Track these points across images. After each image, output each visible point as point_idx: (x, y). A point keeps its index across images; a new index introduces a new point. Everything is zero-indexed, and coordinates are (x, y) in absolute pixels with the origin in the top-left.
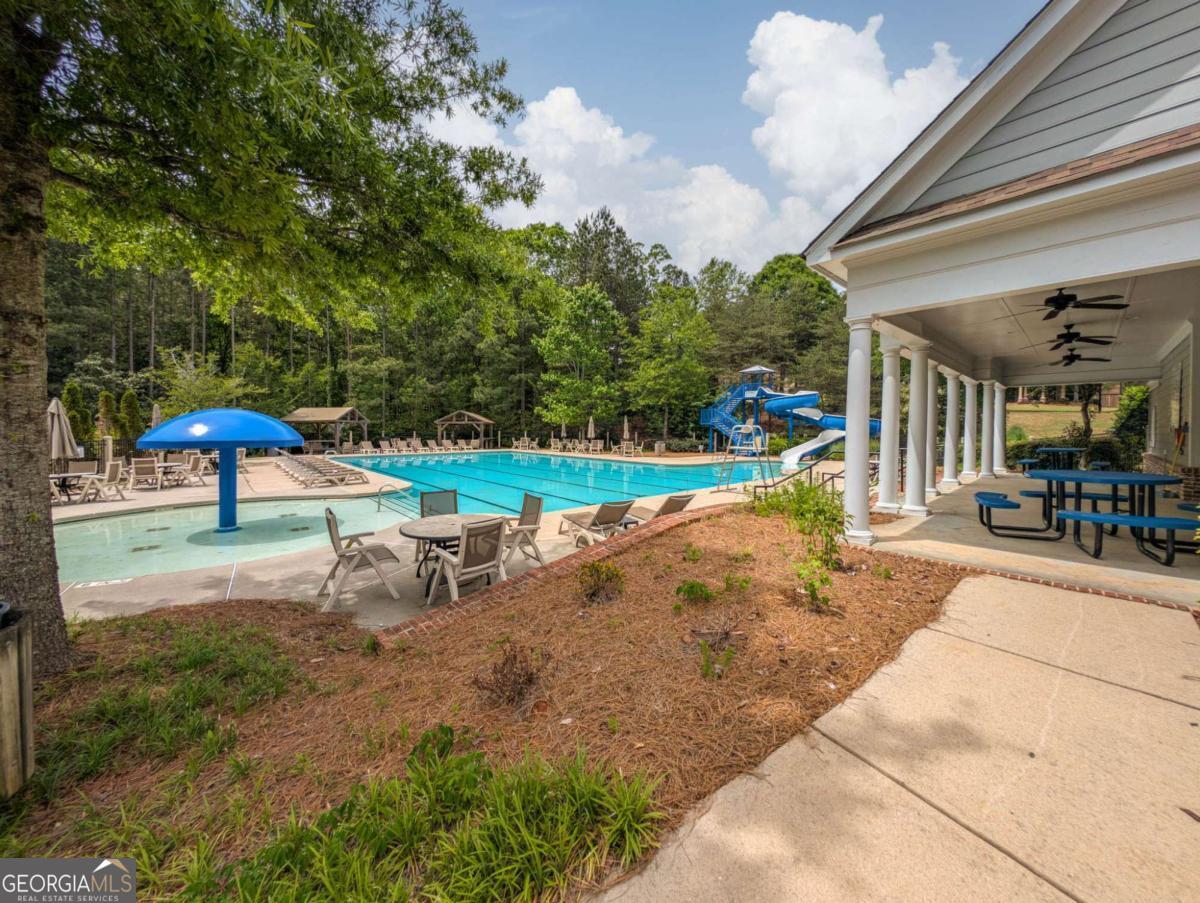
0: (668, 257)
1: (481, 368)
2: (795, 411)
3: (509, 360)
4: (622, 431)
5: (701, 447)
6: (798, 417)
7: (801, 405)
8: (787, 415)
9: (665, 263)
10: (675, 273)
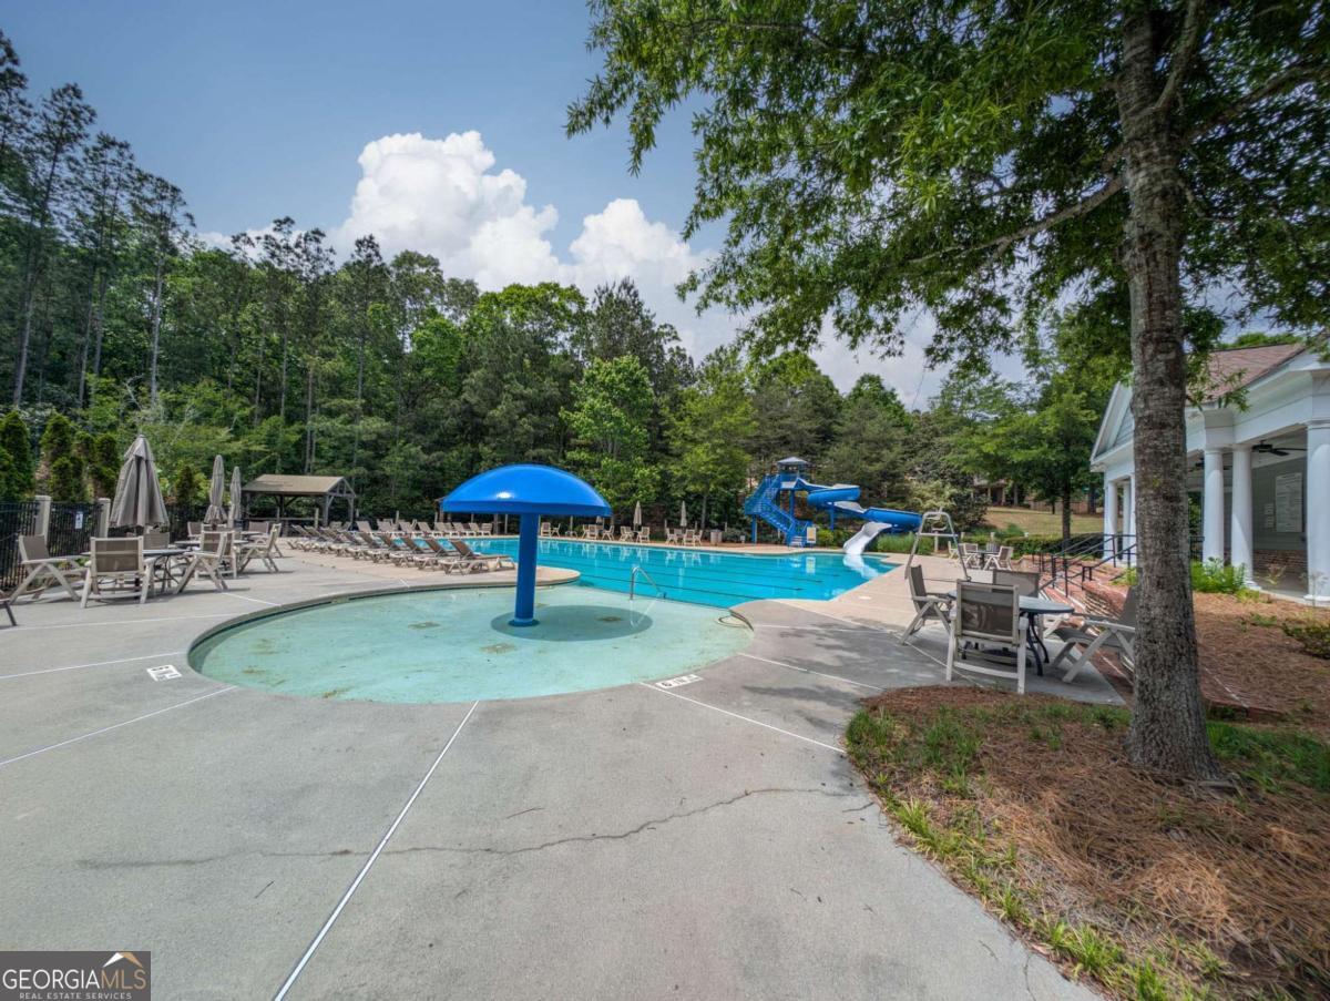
0: (676, 338)
1: (487, 439)
2: (836, 504)
3: (527, 432)
4: (679, 518)
5: (743, 538)
6: (838, 510)
7: (844, 498)
8: (829, 507)
9: (673, 344)
10: (680, 354)
